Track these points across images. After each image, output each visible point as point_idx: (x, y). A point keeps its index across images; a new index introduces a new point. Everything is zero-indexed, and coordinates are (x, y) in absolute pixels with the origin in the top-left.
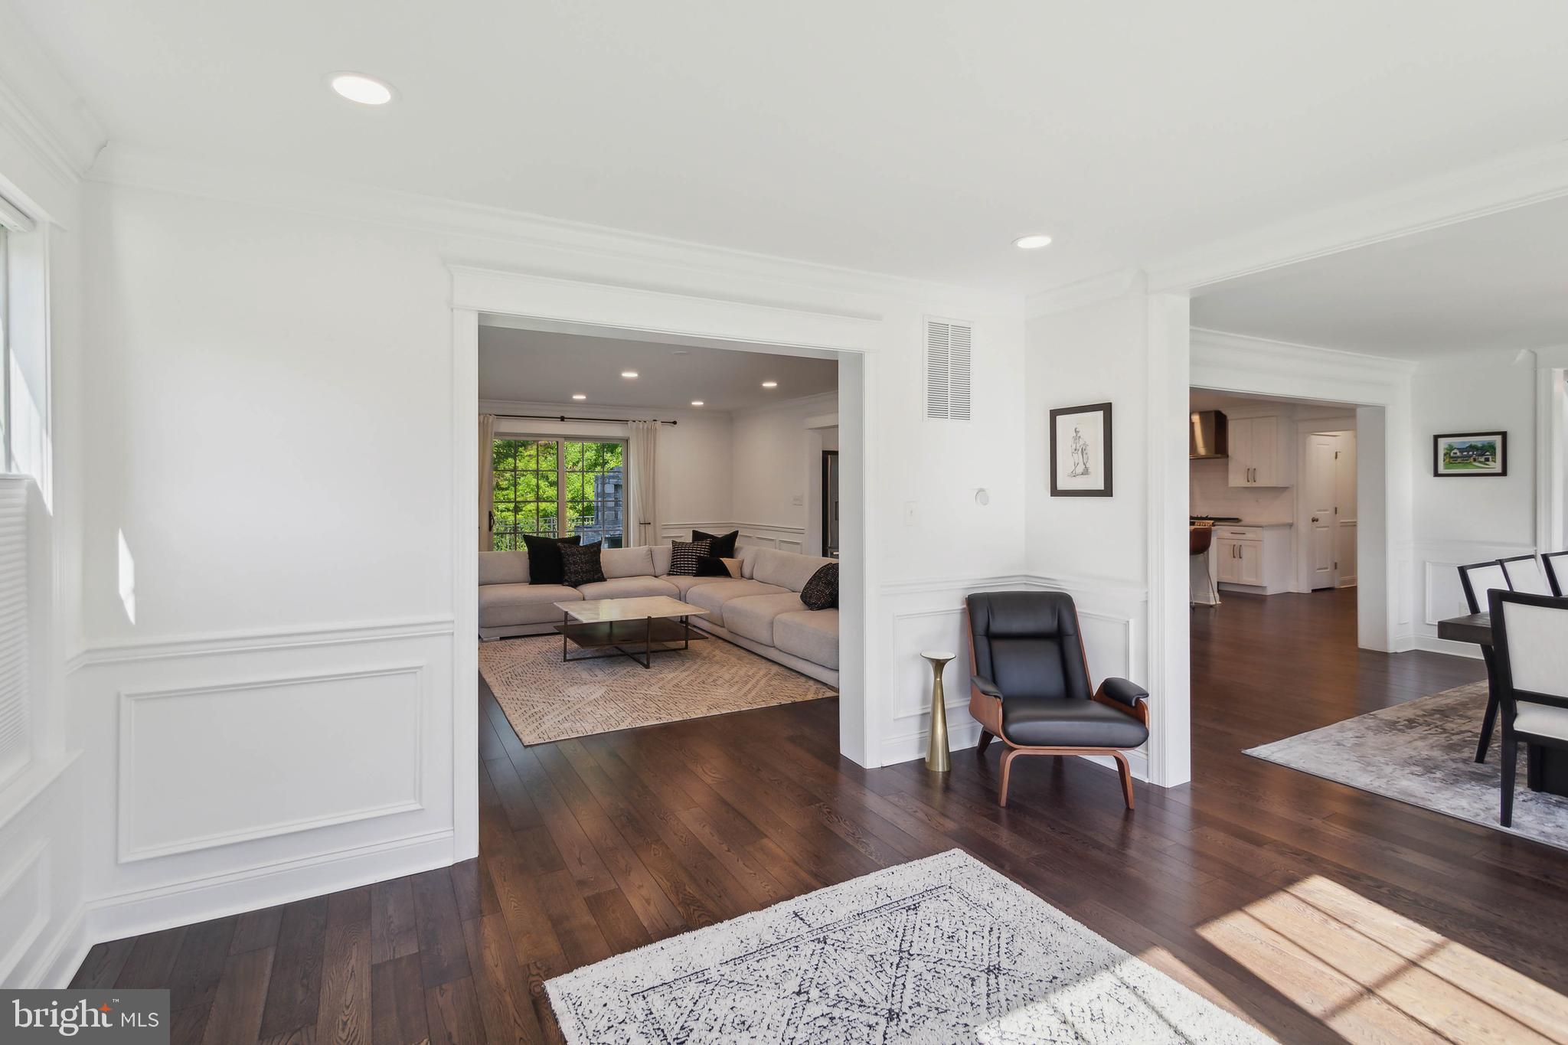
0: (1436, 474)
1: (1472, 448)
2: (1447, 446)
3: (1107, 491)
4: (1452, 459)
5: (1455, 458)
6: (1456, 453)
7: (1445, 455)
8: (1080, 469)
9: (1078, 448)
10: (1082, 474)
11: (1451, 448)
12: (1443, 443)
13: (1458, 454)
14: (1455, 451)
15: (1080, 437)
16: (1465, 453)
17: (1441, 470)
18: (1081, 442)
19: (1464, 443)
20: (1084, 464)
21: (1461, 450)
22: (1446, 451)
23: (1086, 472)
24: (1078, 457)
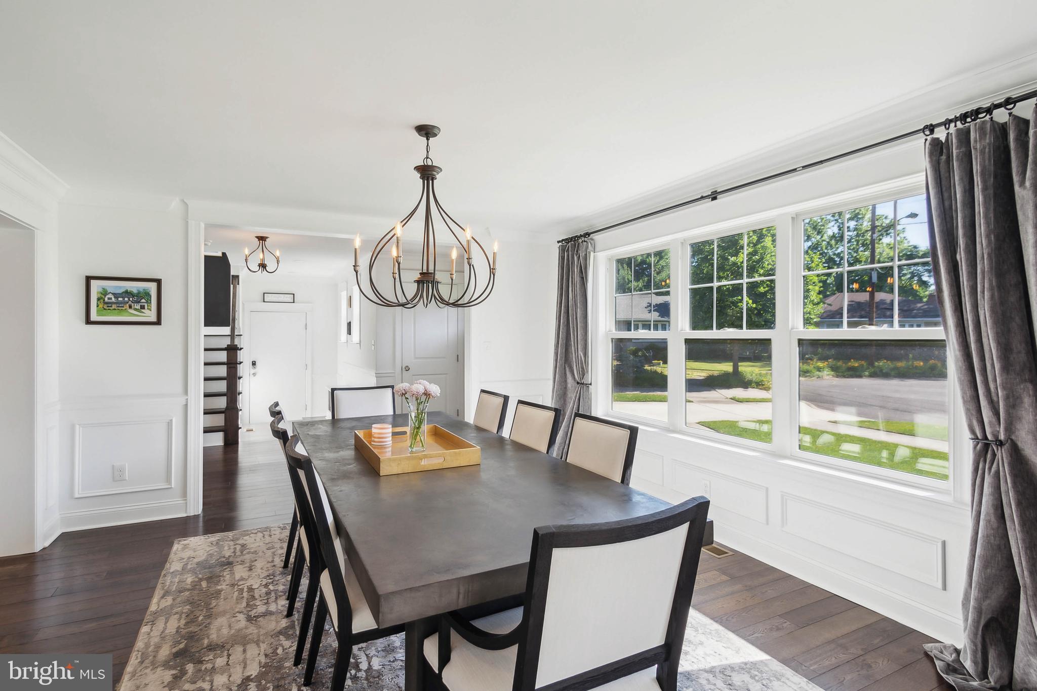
0: (88, 321)
1: (127, 293)
2: (101, 290)
4: (106, 304)
5: (109, 304)
6: (111, 299)
7: (99, 299)
11: (105, 293)
12: (95, 285)
13: (113, 299)
14: (110, 296)
16: (120, 299)
17: (94, 317)
19: (120, 287)
21: (116, 295)
22: (100, 295)
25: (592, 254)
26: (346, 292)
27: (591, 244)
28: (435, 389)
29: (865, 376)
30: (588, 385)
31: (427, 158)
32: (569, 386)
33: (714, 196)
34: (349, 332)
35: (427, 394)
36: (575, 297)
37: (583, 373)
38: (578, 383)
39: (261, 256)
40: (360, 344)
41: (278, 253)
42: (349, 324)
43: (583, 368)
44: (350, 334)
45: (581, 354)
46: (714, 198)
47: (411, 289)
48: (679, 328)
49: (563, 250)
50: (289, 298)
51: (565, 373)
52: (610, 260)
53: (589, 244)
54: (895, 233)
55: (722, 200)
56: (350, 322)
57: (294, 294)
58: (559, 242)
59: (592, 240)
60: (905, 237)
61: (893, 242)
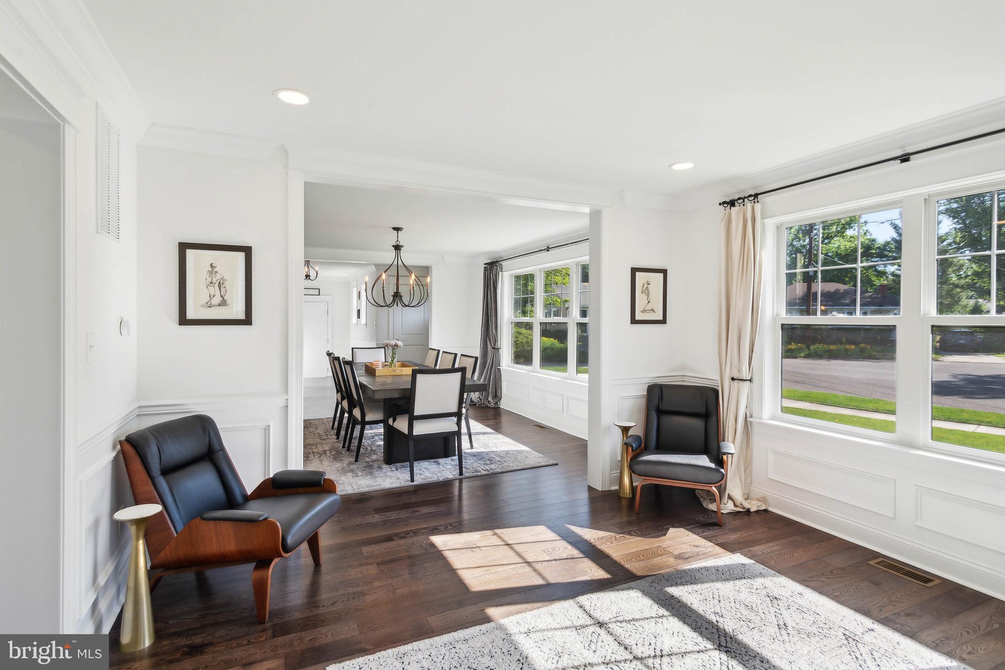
3: (247, 321)
8: (217, 300)
9: (214, 280)
10: (219, 305)
15: (216, 272)
18: (218, 276)
20: (222, 296)
23: (223, 303)
24: (215, 290)
25: (500, 273)
26: (356, 288)
27: (500, 267)
28: (400, 343)
29: (800, 357)
30: (498, 349)
31: (398, 241)
32: (489, 350)
33: (548, 249)
34: (359, 317)
35: (396, 345)
36: (491, 298)
37: (495, 341)
38: (493, 348)
39: (306, 270)
40: (366, 325)
41: (317, 269)
42: (359, 311)
43: (495, 339)
44: (359, 318)
45: (494, 330)
46: (548, 251)
47: (389, 299)
48: (538, 316)
49: (485, 269)
50: (316, 292)
51: (487, 342)
52: (511, 276)
53: (499, 268)
54: (858, 226)
55: (551, 252)
56: (359, 310)
57: (319, 289)
58: (485, 264)
59: (501, 264)
60: (867, 230)
61: (857, 234)
